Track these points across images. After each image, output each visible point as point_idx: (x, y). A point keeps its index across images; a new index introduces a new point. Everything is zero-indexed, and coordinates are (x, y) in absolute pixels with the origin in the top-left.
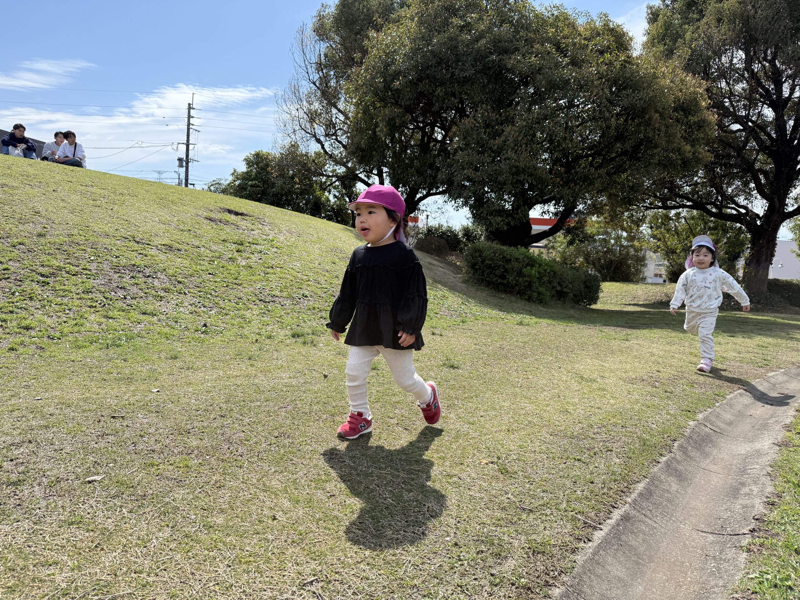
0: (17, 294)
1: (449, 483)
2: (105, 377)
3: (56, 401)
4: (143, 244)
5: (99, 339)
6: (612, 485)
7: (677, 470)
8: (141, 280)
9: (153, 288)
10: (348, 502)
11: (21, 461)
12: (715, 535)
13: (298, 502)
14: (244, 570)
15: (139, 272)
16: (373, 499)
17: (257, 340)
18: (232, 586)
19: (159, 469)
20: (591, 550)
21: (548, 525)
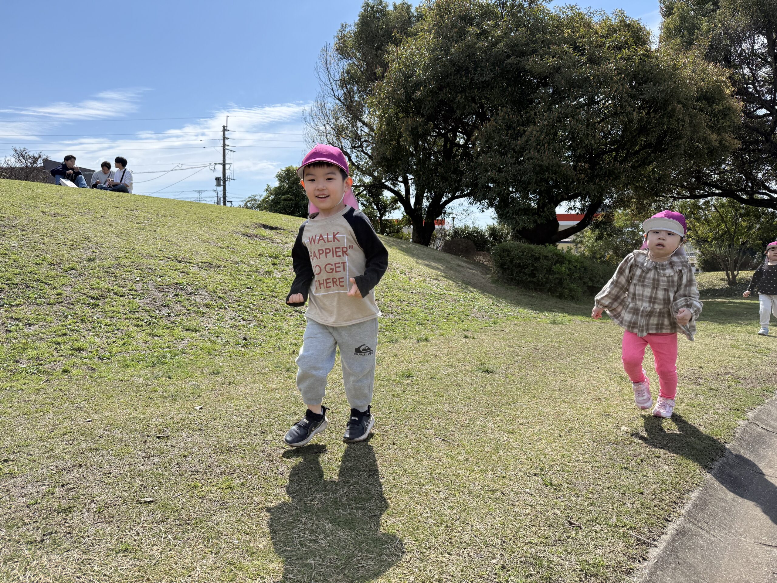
0: (70, 317)
1: (492, 499)
2: (152, 395)
3: (105, 422)
4: (185, 262)
5: (145, 357)
6: (663, 495)
7: (731, 476)
8: (184, 298)
9: (196, 304)
10: (389, 522)
11: (72, 486)
15: (182, 290)
17: (294, 351)
19: (202, 491)
20: (647, 571)
21: (598, 543)
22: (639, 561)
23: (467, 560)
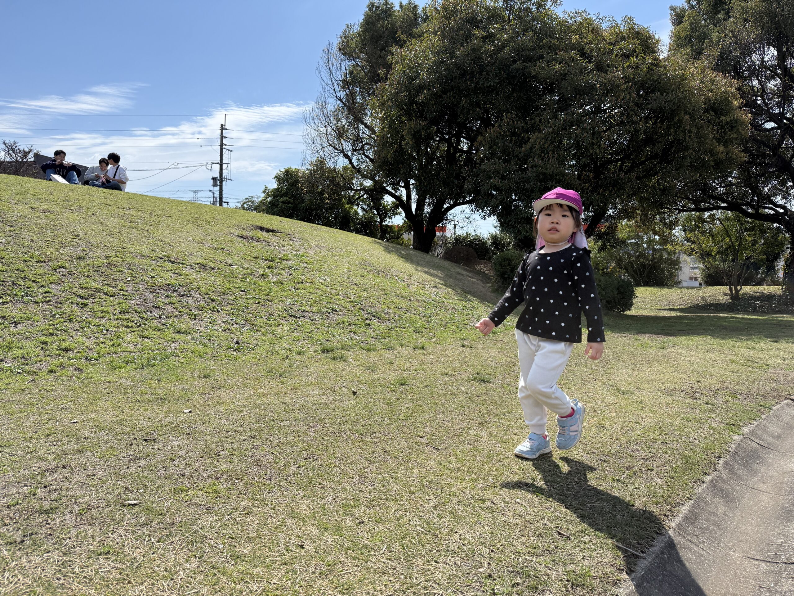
0: (57, 316)
1: (482, 508)
2: (140, 398)
3: (91, 424)
4: (178, 263)
5: (135, 359)
6: (654, 508)
7: (723, 490)
8: (176, 299)
9: (188, 306)
10: (377, 530)
11: (54, 487)
12: (768, 564)
13: (326, 529)
15: (174, 291)
16: (403, 526)
17: (287, 357)
20: (634, 582)
21: (586, 554)
22: (626, 573)
23: (454, 568)
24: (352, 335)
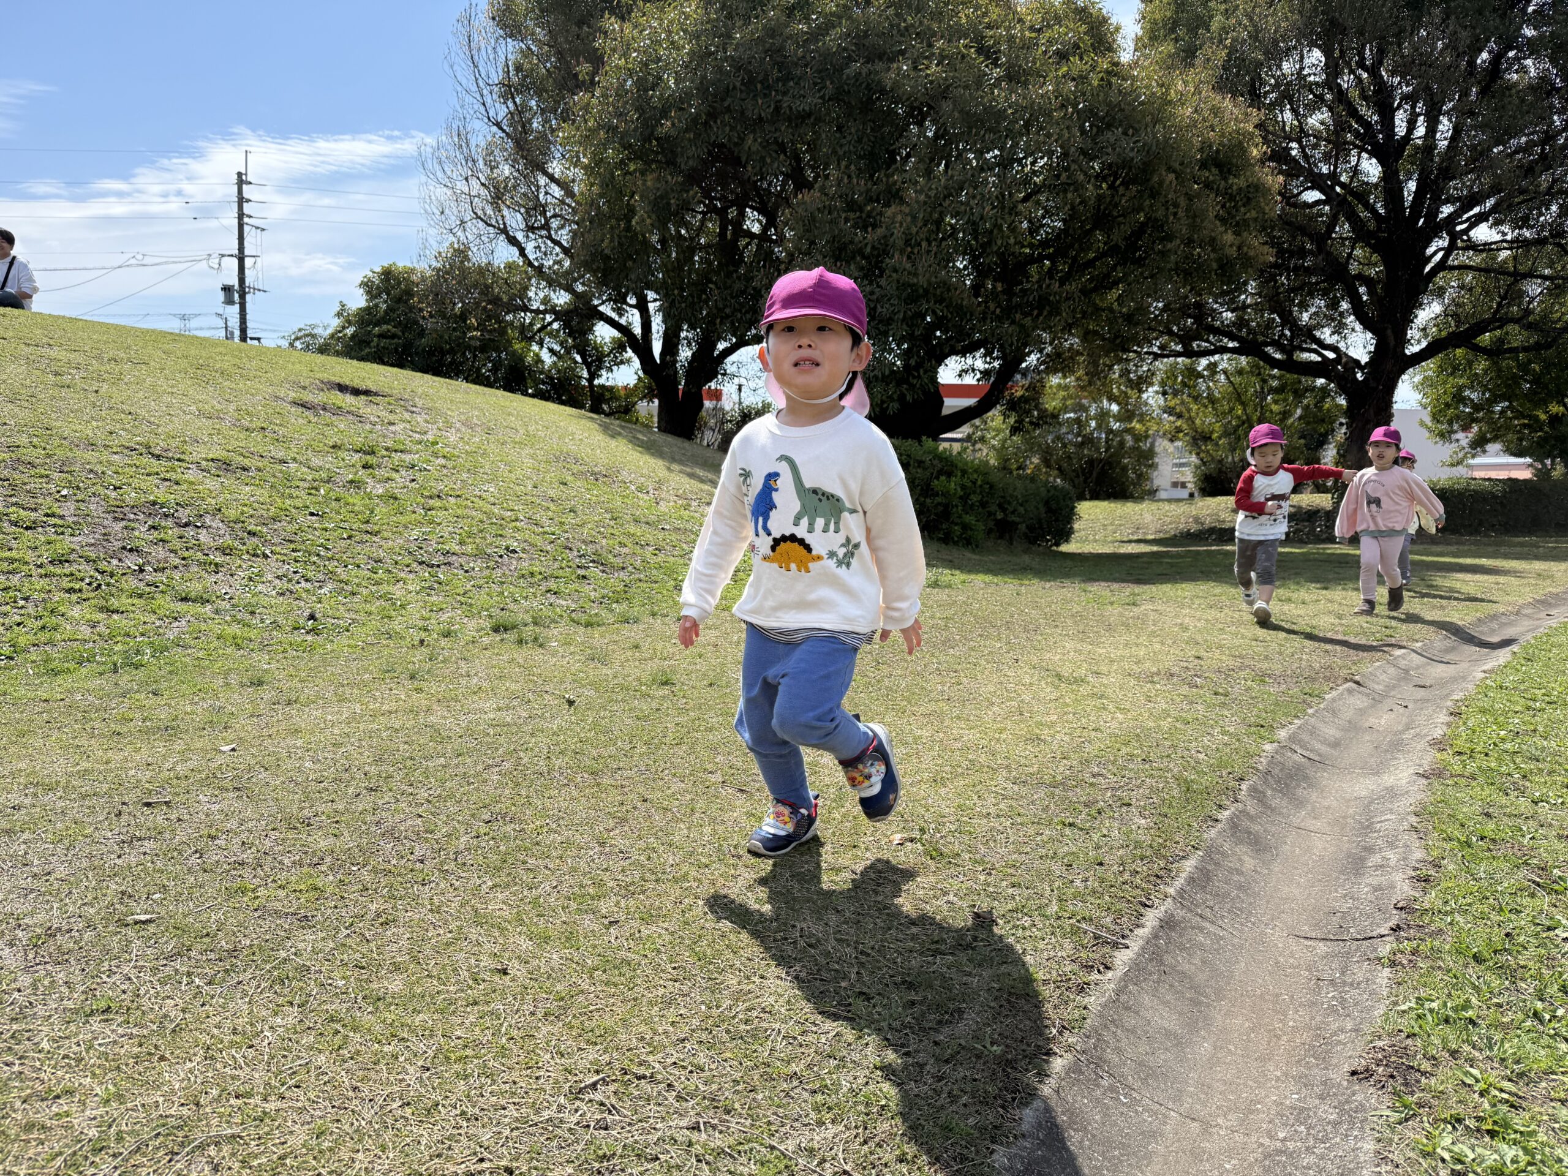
1: (835, 883)
2: (118, 728)
3: (22, 780)
4: (170, 459)
5: (95, 655)
6: (1138, 865)
7: (1250, 833)
8: (172, 533)
9: (199, 547)
10: (645, 932)
12: (1329, 943)
13: (547, 939)
14: (458, 1074)
15: (166, 516)
16: (694, 922)
17: (422, 642)
18: (437, 1105)
19: (257, 897)
20: (1112, 985)
21: (1029, 946)
22: (1099, 971)
24: (552, 598)
